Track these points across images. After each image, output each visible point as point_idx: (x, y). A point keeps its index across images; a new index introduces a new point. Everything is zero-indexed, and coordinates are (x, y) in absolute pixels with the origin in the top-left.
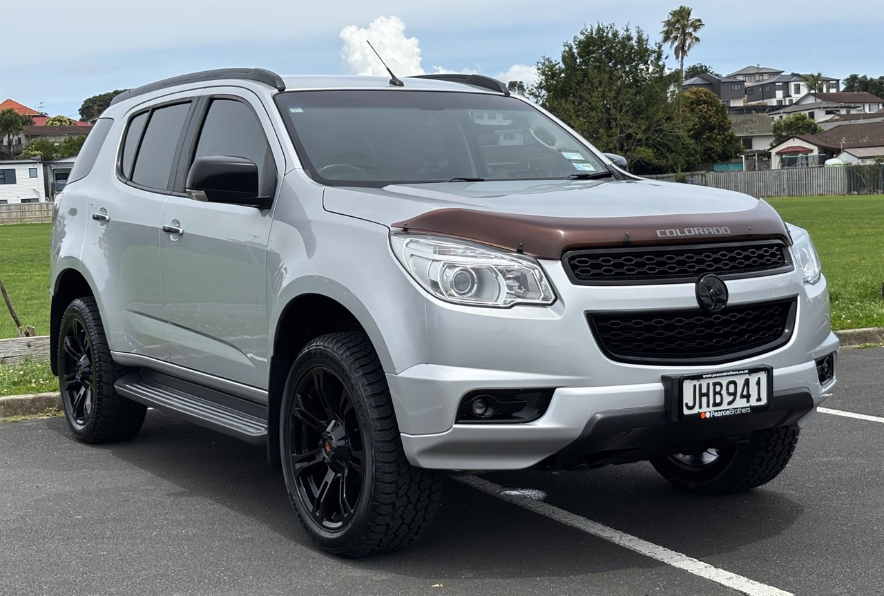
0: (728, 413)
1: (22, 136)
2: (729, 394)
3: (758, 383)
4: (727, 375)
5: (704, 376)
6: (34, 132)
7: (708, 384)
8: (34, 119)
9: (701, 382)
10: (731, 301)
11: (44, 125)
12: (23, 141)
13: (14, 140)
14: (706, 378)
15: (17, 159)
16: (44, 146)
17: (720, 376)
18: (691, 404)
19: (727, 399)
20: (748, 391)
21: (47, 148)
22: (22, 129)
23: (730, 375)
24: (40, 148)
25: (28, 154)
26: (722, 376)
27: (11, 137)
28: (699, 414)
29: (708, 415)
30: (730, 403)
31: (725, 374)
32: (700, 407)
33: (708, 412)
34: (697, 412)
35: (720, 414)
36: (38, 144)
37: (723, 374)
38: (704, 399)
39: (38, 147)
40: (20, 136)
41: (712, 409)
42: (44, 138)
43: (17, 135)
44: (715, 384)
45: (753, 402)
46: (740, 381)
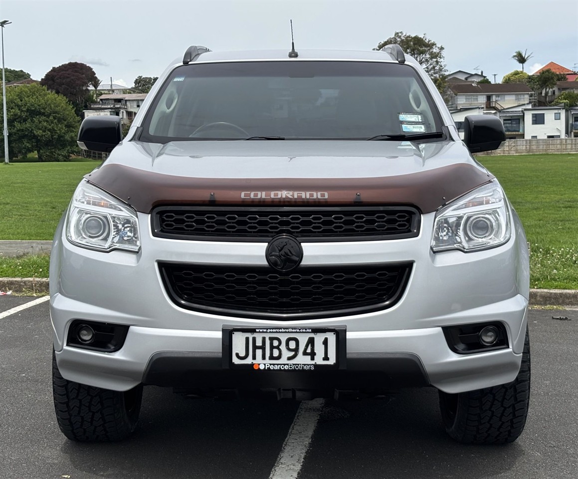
0: (286, 367)
1: (555, 89)
2: (289, 349)
3: (325, 342)
4: (286, 332)
5: (257, 330)
6: (565, 86)
7: (264, 339)
8: (567, 76)
9: (255, 335)
10: (305, 262)
11: (574, 80)
12: (557, 93)
13: (550, 92)
14: (259, 332)
15: (550, 106)
16: (570, 96)
17: (277, 332)
18: (242, 354)
19: (286, 354)
20: (313, 349)
21: (573, 98)
22: (555, 84)
23: (288, 332)
24: (567, 97)
25: (557, 102)
26: (279, 332)
27: (548, 90)
28: (253, 365)
29: (262, 367)
30: (289, 359)
31: (283, 330)
32: (254, 358)
33: (262, 363)
34: (250, 363)
35: (276, 367)
36: (566, 94)
37: (280, 330)
38: (259, 352)
39: (566, 97)
40: (554, 89)
41: (268, 361)
42: (572, 90)
43: (552, 88)
44: (271, 339)
45: (319, 360)
46: (303, 339)
